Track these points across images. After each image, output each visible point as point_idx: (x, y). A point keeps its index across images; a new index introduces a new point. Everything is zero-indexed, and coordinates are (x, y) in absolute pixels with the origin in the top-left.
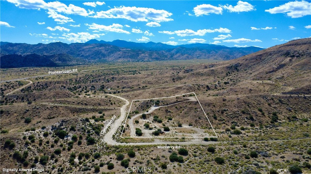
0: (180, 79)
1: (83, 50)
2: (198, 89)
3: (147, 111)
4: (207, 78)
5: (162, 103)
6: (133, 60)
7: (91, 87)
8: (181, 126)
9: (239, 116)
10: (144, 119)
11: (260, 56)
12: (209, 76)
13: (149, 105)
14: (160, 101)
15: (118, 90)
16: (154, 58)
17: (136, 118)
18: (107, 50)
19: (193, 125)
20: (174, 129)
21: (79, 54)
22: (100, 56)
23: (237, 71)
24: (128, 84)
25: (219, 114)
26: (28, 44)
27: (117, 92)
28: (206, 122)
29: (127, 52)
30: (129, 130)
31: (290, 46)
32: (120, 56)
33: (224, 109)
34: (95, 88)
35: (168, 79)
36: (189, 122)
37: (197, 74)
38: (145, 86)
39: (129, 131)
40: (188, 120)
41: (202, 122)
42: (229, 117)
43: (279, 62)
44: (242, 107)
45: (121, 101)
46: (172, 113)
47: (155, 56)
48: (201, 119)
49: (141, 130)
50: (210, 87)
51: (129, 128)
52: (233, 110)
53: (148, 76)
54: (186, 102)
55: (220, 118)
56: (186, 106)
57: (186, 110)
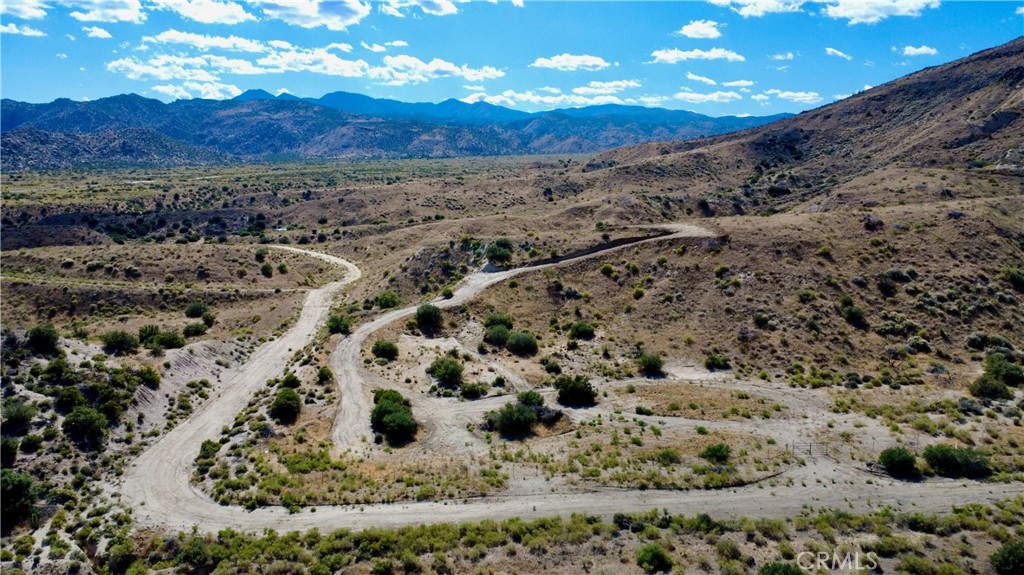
0: (575, 191)
1: (217, 122)
2: (664, 215)
3: (448, 295)
4: (681, 183)
5: (526, 255)
6: (392, 153)
7: (206, 224)
8: (659, 374)
9: (1002, 305)
10: (430, 335)
11: (880, 100)
12: (688, 178)
13: (454, 268)
14: (516, 245)
15: (319, 232)
16: (466, 149)
17: (379, 330)
18: (302, 123)
19: (732, 363)
20: (618, 391)
21: (202, 136)
22: (278, 143)
23: (797, 158)
24: (363, 211)
25: (872, 298)
26: (19, 100)
27: (312, 238)
28: (810, 342)
29: (372, 128)
30: (330, 402)
31: (998, 60)
32: (345, 141)
33: (889, 268)
34: (224, 226)
35: (524, 193)
36: (697, 347)
37: (639, 169)
38: (433, 215)
39: (329, 411)
40: (688, 335)
41: (785, 343)
42: (940, 311)
43: (983, 106)
44: (995, 258)
45: (325, 266)
46: (588, 300)
47: (469, 140)
48: (773, 328)
49: (407, 403)
50: (712, 206)
51: (328, 391)
52: (950, 275)
53: (446, 189)
54: (660, 243)
55: (885, 318)
56: (662, 262)
57: (664, 282)
